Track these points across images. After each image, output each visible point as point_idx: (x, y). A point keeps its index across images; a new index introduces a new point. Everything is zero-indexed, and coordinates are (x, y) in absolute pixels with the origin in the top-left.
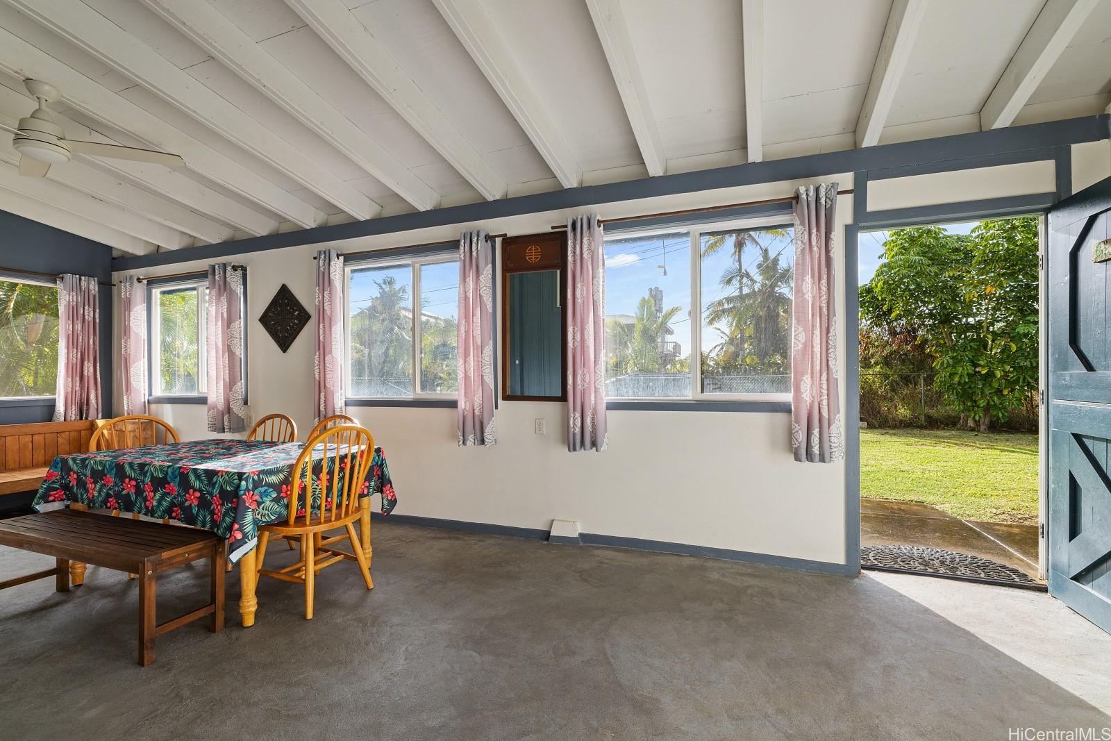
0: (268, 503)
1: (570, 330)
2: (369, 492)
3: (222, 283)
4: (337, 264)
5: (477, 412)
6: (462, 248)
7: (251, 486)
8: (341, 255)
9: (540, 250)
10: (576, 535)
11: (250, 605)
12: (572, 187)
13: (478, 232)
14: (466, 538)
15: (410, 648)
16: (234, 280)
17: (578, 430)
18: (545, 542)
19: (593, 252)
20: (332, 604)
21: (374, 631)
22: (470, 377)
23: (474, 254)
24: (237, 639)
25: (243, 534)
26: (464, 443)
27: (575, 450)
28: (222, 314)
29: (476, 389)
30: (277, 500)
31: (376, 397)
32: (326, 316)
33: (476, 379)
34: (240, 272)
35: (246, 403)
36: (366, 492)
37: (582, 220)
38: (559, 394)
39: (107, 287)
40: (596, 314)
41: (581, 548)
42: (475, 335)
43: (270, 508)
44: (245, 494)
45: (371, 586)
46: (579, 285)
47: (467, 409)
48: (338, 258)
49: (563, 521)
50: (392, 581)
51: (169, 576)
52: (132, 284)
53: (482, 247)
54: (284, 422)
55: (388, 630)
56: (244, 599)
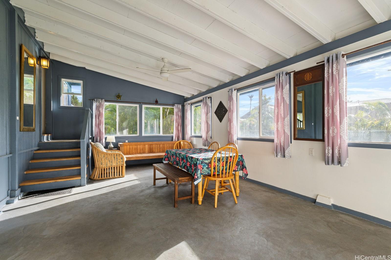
0: (205, 169)
1: (326, 108)
2: (237, 170)
3: (205, 102)
4: (235, 92)
5: (282, 144)
6: (276, 80)
7: (200, 163)
8: (236, 89)
9: (311, 75)
10: (330, 204)
11: (200, 198)
12: (329, 42)
13: (283, 72)
14: (277, 194)
15: (242, 228)
16: (208, 101)
17: (330, 155)
18: (313, 204)
19: (339, 70)
20: (224, 205)
21: (233, 218)
22: (279, 130)
23: (281, 81)
24: (196, 207)
25: (197, 177)
26: (277, 156)
27: (328, 164)
28: (205, 111)
29: (282, 134)
30: (208, 168)
31: (247, 137)
32: (231, 110)
33: (282, 131)
34: (210, 99)
35: (211, 138)
36: (236, 170)
37: (332, 56)
38: (321, 138)
39: (183, 106)
40: (340, 100)
41: (333, 211)
42: (281, 113)
43: (206, 171)
44: (198, 165)
45: (237, 203)
46: (331, 87)
47: (278, 143)
48: (235, 91)
49: (323, 196)
50: (244, 203)
51: (188, 185)
52: (187, 105)
53: (284, 78)
54: (217, 144)
55: (238, 219)
56: (199, 196)
